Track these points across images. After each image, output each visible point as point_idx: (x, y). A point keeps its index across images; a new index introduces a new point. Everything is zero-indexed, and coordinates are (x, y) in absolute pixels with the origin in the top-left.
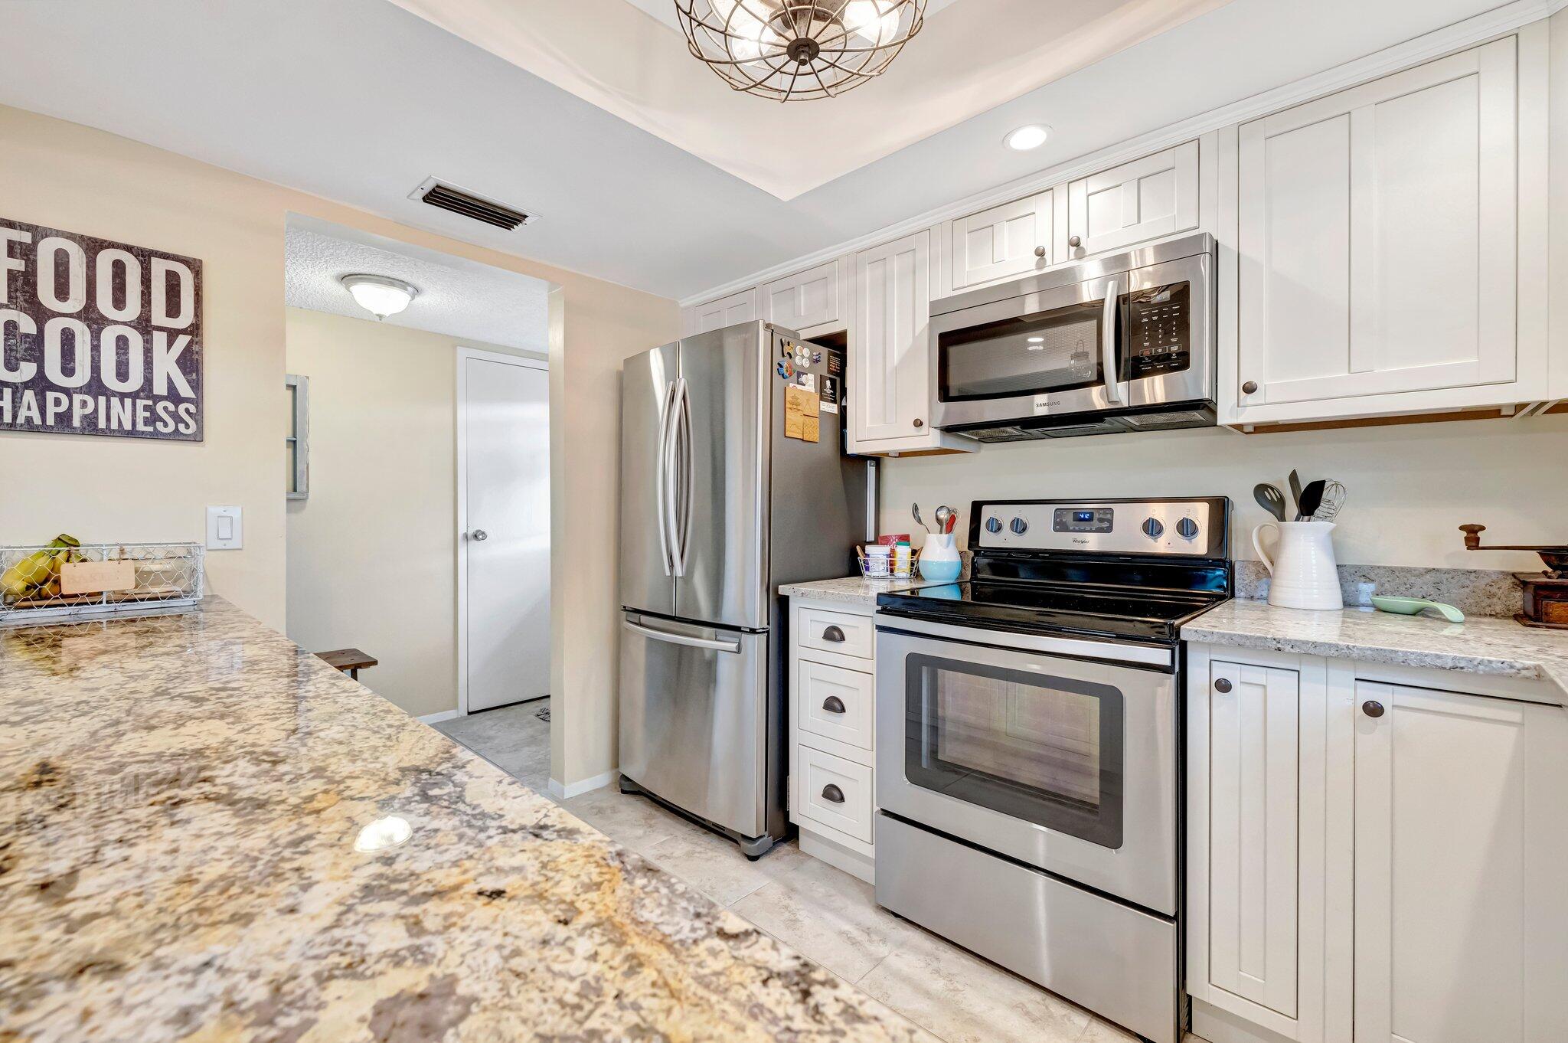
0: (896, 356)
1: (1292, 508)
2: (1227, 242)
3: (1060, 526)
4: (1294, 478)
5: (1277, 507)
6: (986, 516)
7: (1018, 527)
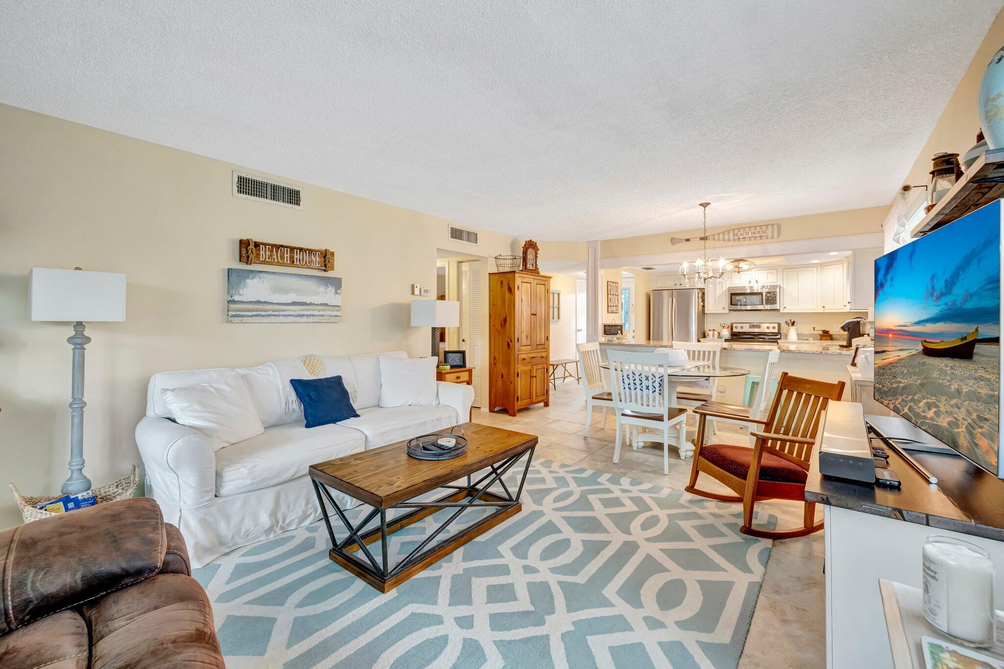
0: (718, 295)
1: (790, 325)
2: (781, 285)
3: (750, 327)
4: (790, 320)
5: (788, 325)
6: (734, 325)
7: (742, 327)
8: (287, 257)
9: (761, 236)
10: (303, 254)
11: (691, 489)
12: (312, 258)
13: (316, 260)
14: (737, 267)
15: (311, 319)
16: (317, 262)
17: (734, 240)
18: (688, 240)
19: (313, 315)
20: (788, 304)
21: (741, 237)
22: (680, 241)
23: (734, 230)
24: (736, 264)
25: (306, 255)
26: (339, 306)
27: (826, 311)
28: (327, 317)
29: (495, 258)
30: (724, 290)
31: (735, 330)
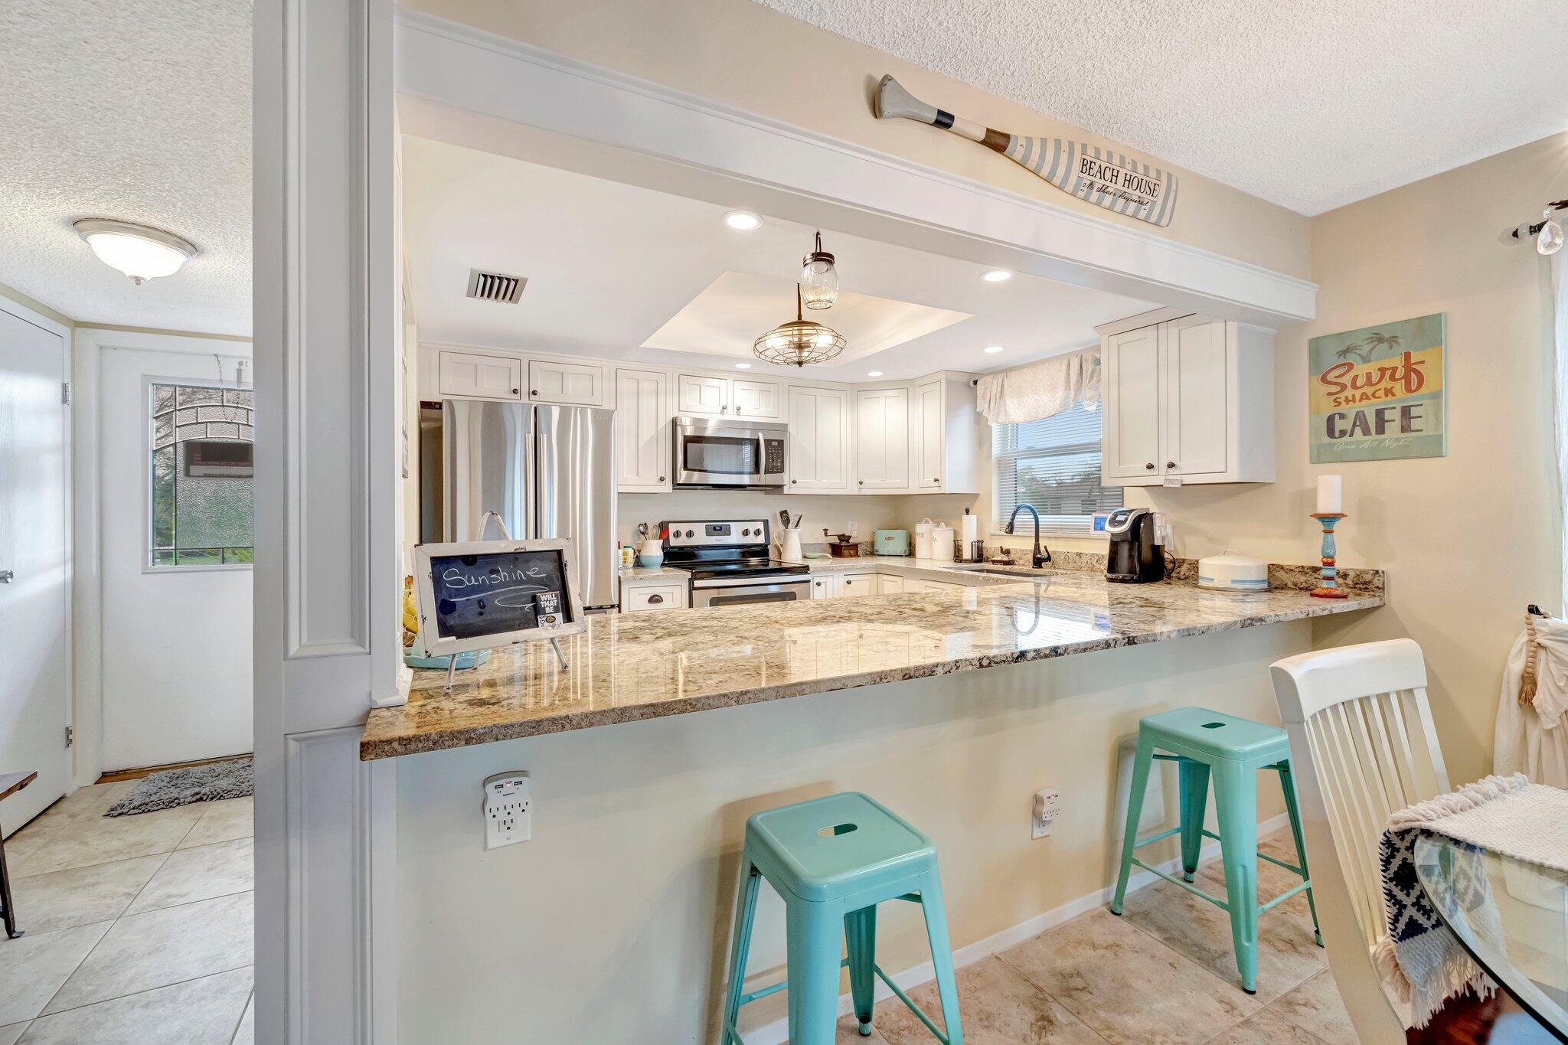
0: (645, 435)
7: (690, 534)
20: (802, 473)
27: (864, 492)
30: (661, 424)
31: (674, 542)
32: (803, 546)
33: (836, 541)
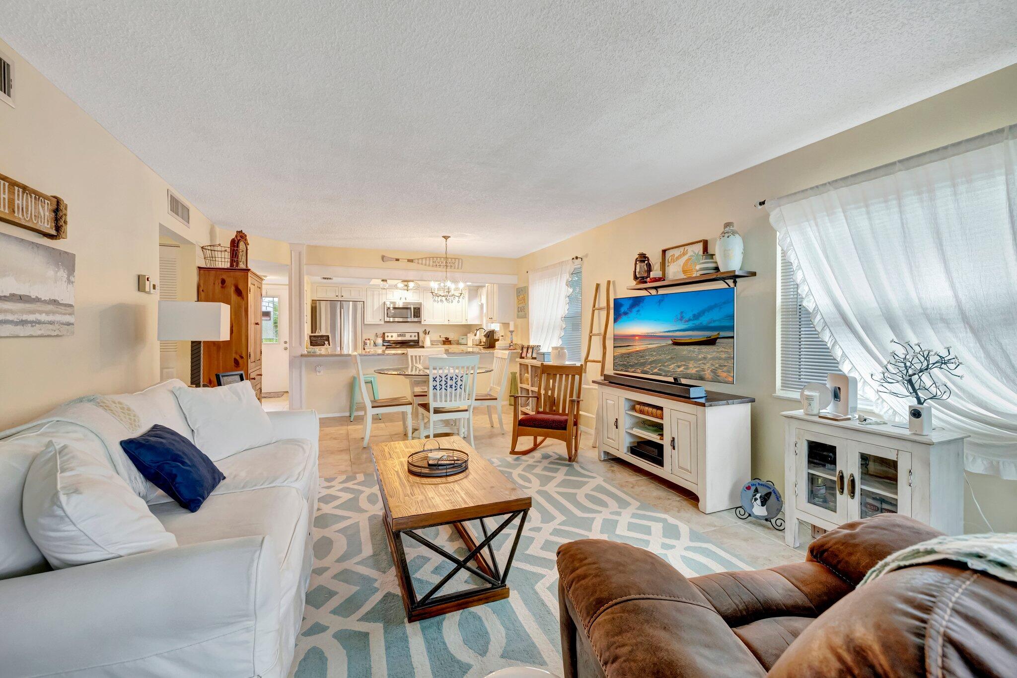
0: (375, 308)
1: (427, 333)
2: (426, 303)
3: (398, 336)
4: (427, 330)
5: (425, 333)
6: (386, 334)
7: (392, 336)
8: (4, 199)
9: (440, 265)
10: (27, 199)
11: (513, 452)
12: (39, 209)
13: (44, 215)
14: (406, 286)
15: (37, 330)
16: (46, 218)
17: (433, 266)
18: (397, 260)
19: (39, 322)
20: (428, 318)
21: (438, 264)
22: (391, 259)
23: (433, 258)
24: (406, 283)
25: (31, 201)
26: (71, 306)
27: (450, 324)
28: (57, 326)
29: (202, 248)
30: (380, 304)
31: (386, 339)
32: (431, 341)
33: (444, 339)
